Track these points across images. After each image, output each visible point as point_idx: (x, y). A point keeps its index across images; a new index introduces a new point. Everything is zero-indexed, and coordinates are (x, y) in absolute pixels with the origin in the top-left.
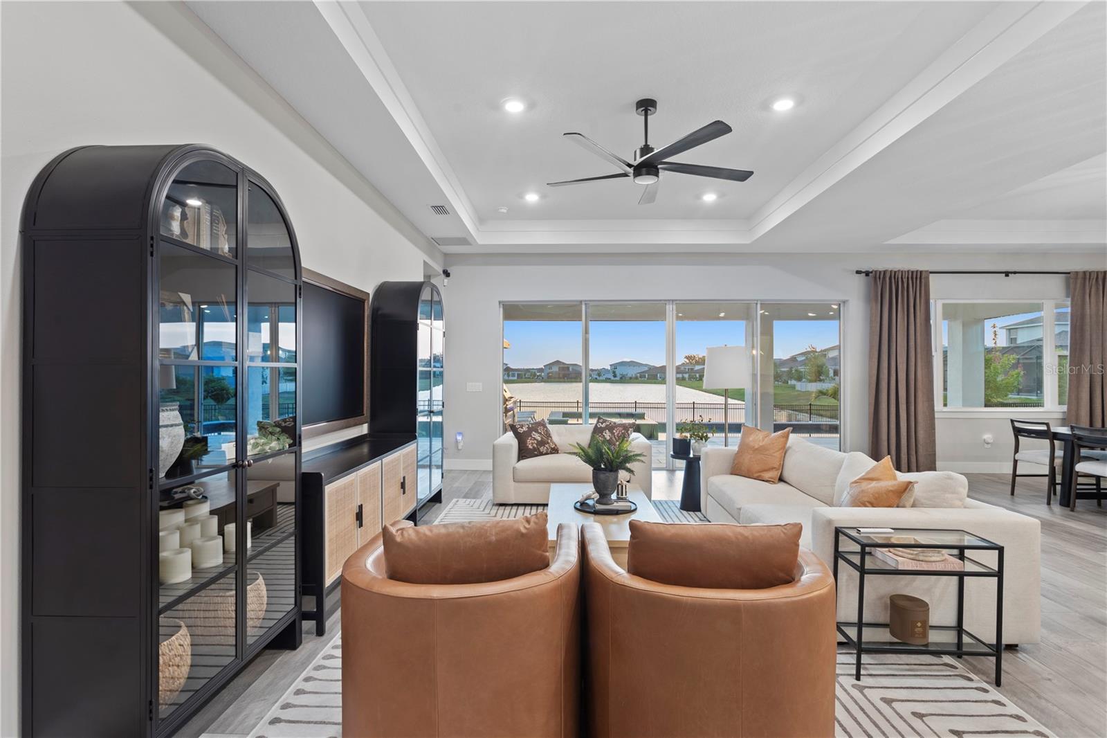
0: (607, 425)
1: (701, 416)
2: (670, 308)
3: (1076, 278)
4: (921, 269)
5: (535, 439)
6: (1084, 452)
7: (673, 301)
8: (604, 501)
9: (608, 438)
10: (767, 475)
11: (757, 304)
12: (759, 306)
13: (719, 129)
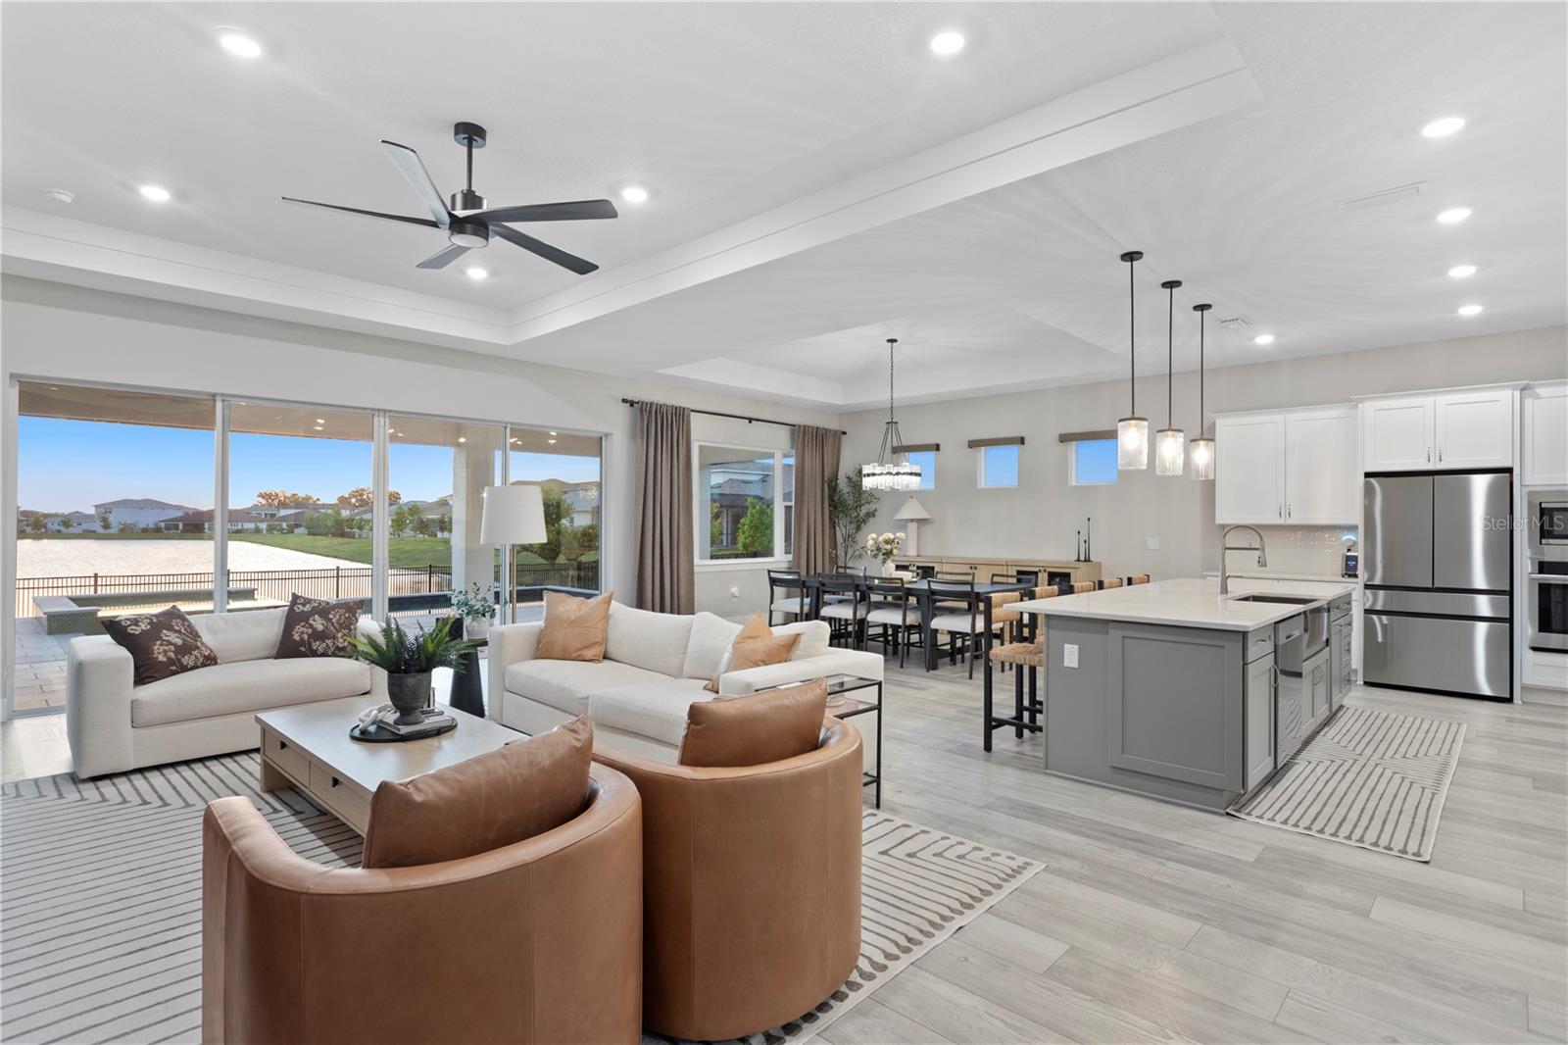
0: (314, 608)
1: (475, 584)
2: (380, 423)
3: (799, 431)
4: (683, 405)
5: (169, 643)
6: (827, 597)
7: (385, 411)
8: (411, 718)
9: (320, 628)
10: (589, 653)
11: (506, 428)
12: (508, 431)
13: (598, 210)
